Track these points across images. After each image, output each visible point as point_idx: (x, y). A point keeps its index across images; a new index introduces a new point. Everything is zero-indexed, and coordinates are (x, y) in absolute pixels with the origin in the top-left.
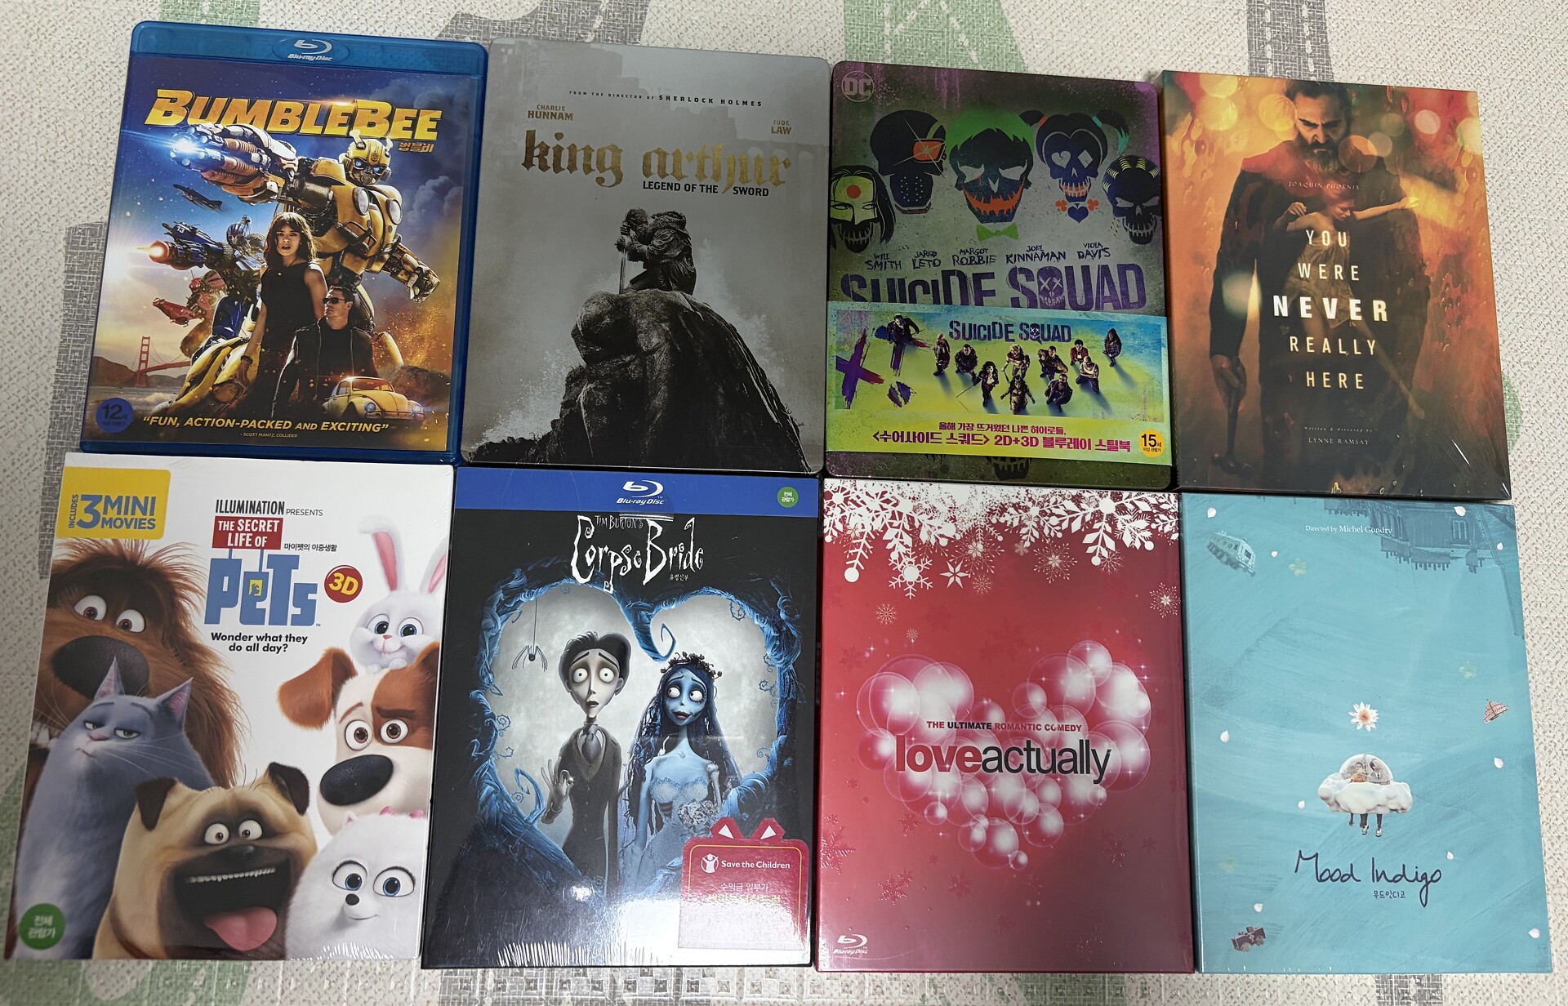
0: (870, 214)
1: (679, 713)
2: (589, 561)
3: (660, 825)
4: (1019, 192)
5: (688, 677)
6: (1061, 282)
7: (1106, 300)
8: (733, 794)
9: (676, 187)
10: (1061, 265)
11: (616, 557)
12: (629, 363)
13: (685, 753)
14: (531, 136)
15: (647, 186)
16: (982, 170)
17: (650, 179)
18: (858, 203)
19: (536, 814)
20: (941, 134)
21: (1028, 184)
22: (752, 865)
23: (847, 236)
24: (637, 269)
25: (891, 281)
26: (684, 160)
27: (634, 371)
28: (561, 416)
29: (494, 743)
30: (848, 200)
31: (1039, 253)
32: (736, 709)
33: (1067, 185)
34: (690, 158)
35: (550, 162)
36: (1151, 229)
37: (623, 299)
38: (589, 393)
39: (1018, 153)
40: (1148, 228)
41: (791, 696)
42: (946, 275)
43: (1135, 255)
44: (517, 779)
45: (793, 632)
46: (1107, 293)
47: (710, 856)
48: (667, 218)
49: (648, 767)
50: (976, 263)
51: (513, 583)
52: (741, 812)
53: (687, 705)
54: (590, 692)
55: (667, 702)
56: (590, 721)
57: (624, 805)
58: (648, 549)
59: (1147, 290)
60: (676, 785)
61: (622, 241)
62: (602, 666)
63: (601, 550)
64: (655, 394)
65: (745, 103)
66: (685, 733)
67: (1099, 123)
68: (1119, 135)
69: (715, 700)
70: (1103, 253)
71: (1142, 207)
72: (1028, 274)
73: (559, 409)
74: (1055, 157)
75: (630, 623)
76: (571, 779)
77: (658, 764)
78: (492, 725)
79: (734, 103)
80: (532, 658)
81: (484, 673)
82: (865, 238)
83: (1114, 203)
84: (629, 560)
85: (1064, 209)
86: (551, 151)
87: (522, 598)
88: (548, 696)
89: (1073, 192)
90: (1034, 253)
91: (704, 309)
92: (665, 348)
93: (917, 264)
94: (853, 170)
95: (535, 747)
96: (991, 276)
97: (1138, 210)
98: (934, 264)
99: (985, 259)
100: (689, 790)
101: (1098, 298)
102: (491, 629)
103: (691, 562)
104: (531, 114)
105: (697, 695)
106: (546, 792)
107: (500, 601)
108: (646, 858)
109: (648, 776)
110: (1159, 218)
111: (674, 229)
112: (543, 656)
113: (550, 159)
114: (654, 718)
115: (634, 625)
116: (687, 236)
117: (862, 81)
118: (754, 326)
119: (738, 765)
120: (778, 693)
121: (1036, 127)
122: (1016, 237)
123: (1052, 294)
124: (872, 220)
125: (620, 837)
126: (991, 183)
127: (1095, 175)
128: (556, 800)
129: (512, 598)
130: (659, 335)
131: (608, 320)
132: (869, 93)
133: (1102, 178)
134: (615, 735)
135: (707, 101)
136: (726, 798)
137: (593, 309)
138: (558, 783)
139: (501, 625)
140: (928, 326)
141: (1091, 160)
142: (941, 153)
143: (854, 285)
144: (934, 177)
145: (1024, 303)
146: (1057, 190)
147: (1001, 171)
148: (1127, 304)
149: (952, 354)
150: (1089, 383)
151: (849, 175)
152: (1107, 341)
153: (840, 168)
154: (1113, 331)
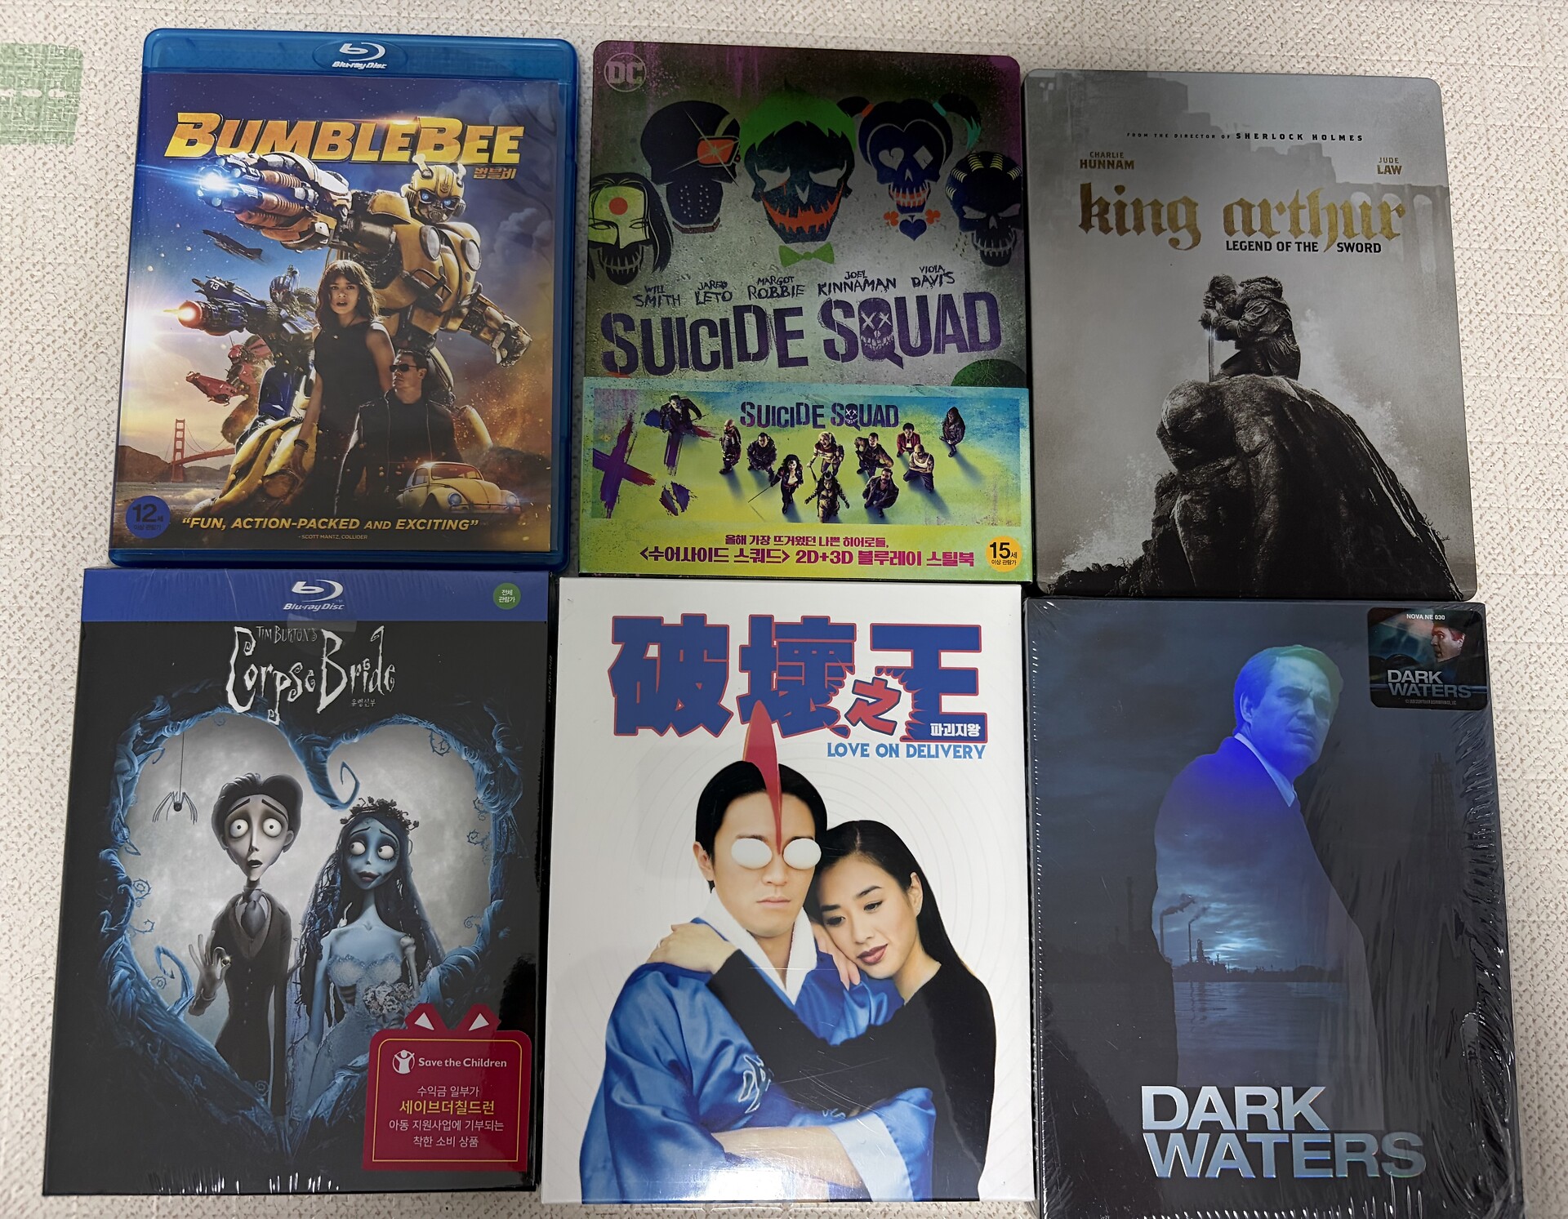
0: (640, 235)
1: (365, 874)
2: (249, 684)
3: (340, 1014)
4: (836, 202)
5: (376, 829)
6: (890, 319)
7: (948, 339)
8: (434, 974)
10: (890, 297)
11: (283, 679)
13: (372, 923)
16: (787, 174)
18: (623, 220)
19: (182, 1003)
20: (733, 129)
21: (847, 192)
22: (458, 1064)
23: (609, 263)
25: (666, 322)
29: (129, 914)
30: (611, 218)
31: (861, 280)
32: (437, 868)
33: (898, 191)
36: (1009, 246)
39: (835, 152)
40: (1005, 245)
41: (509, 850)
42: (740, 311)
43: (987, 281)
44: (159, 961)
45: (512, 768)
46: (949, 330)
47: (404, 1053)
48: (1258, 285)
49: (325, 942)
50: (778, 296)
51: (153, 714)
52: (445, 997)
53: (374, 864)
54: (252, 849)
55: (349, 861)
56: (252, 885)
57: (294, 991)
58: (324, 667)
59: (1002, 325)
60: (360, 964)
61: (1207, 316)
62: (267, 816)
63: (263, 669)
66: (372, 899)
67: (942, 112)
68: (968, 126)
69: (410, 857)
70: (945, 279)
71: (997, 217)
72: (847, 308)
74: (884, 156)
75: (301, 762)
76: (228, 958)
77: (338, 937)
78: (127, 892)
80: (178, 807)
81: (117, 827)
82: (633, 266)
83: (961, 214)
84: (299, 682)
85: (894, 223)
87: (165, 733)
88: (198, 854)
89: (906, 200)
90: (854, 281)
93: (701, 299)
94: (617, 179)
95: (181, 919)
96: (797, 312)
97: (993, 222)
98: (724, 298)
99: (790, 290)
100: (377, 970)
101: (937, 338)
102: (127, 771)
103: (379, 683)
105: (387, 851)
106: (195, 975)
107: (137, 736)
108: (322, 1056)
109: (325, 953)
110: (1020, 232)
111: (1268, 298)
112: (192, 807)
114: (333, 881)
115: (307, 764)
117: (630, 66)
119: (440, 938)
120: (492, 846)
121: (859, 119)
122: (832, 261)
123: (877, 334)
124: (643, 242)
125: (290, 1030)
126: (799, 191)
127: (936, 178)
128: (207, 984)
129: (152, 733)
132: (640, 81)
133: (945, 182)
134: (284, 902)
136: (424, 979)
138: (211, 963)
139: (139, 767)
140: (714, 409)
141: (930, 158)
142: (733, 154)
143: (619, 328)
144: (724, 185)
145: (841, 346)
146: (886, 199)
147: (812, 175)
148: (976, 345)
149: (745, 446)
150: (921, 480)
151: (613, 185)
152: (946, 423)
153: (601, 177)
154: (954, 411)
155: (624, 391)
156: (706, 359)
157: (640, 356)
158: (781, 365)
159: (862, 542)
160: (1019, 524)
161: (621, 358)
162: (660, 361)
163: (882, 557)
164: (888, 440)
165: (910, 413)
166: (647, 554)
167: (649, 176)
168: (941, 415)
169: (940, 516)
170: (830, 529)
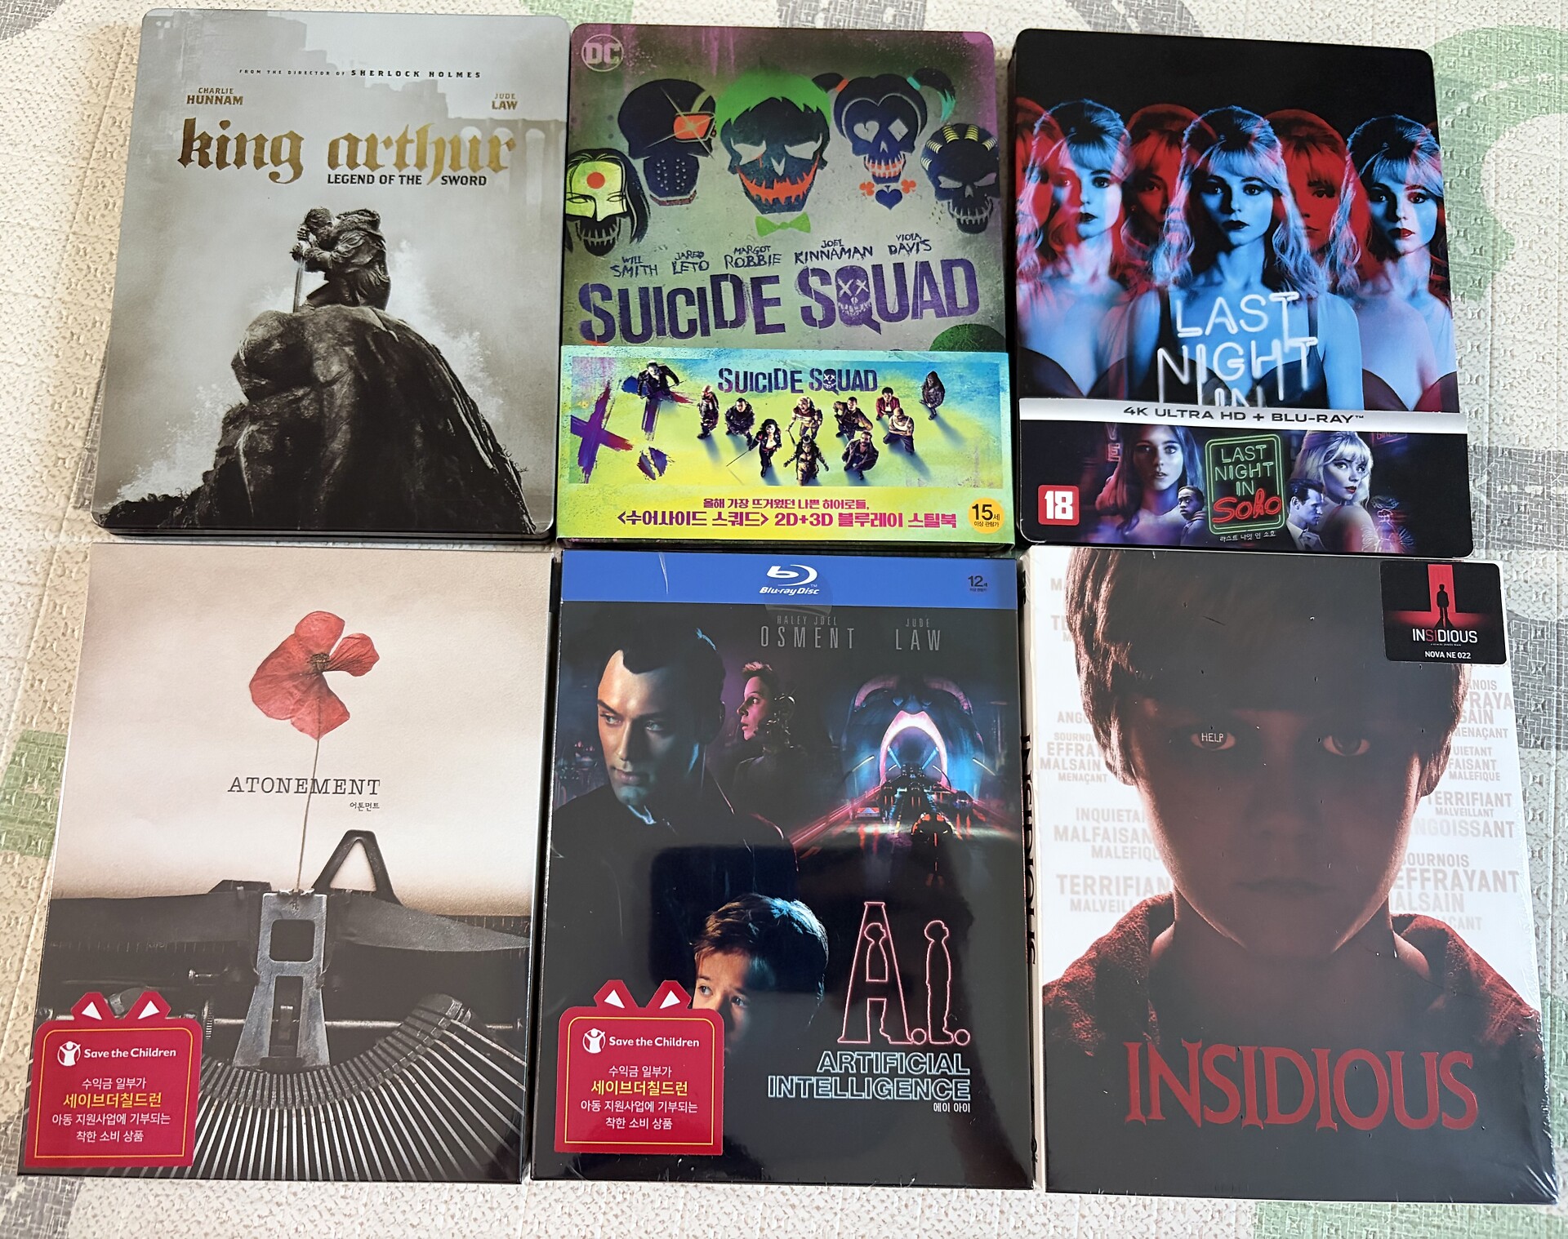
4: (812, 173)
6: (867, 285)
7: (926, 305)
9: (369, 179)
10: (866, 264)
12: (301, 399)
14: (190, 125)
15: (332, 180)
16: (763, 147)
17: (338, 171)
18: (601, 193)
20: (710, 105)
21: (823, 163)
24: (315, 281)
25: (644, 291)
26: (381, 147)
27: (308, 409)
28: (215, 466)
30: (589, 191)
31: (838, 249)
33: (874, 162)
34: (388, 143)
35: (213, 157)
36: (985, 214)
37: (296, 319)
38: (251, 437)
39: (810, 125)
40: (981, 213)
42: (716, 280)
43: (964, 248)
46: (927, 296)
48: (355, 218)
50: (755, 265)
59: (980, 290)
61: (299, 247)
64: (333, 437)
65: (459, 74)
67: (916, 85)
68: (942, 99)
70: (922, 246)
71: (973, 187)
72: (823, 275)
73: (212, 458)
74: (859, 129)
79: (446, 75)
82: (610, 238)
83: (936, 183)
85: (870, 193)
86: (214, 144)
89: (882, 170)
90: (831, 249)
91: (401, 328)
92: (349, 377)
93: (678, 268)
94: (595, 154)
96: (774, 280)
97: (969, 191)
98: (700, 267)
99: (767, 259)
101: (915, 303)
104: (191, 99)
110: (996, 201)
111: (364, 230)
113: (212, 153)
116: (380, 238)
117: (608, 46)
118: (464, 346)
121: (833, 94)
122: (808, 230)
123: (854, 300)
124: (619, 215)
126: (774, 163)
127: (911, 148)
130: (341, 361)
131: (277, 346)
132: (617, 60)
133: (920, 153)
135: (411, 74)
137: (260, 333)
140: (691, 376)
141: (905, 130)
142: (710, 129)
143: (596, 297)
144: (701, 159)
145: (818, 312)
146: (861, 170)
147: (787, 147)
148: (954, 310)
149: (722, 411)
150: (901, 442)
151: (591, 160)
152: (926, 387)
153: (579, 153)
154: (934, 375)
155: (602, 359)
156: (683, 327)
157: (617, 325)
158: (758, 332)
159: (842, 504)
160: (1001, 486)
161: (598, 327)
162: (637, 329)
163: (862, 519)
164: (867, 403)
165: (889, 377)
166: (624, 518)
167: (626, 151)
168: (920, 379)
169: (922, 478)
170: (810, 492)
